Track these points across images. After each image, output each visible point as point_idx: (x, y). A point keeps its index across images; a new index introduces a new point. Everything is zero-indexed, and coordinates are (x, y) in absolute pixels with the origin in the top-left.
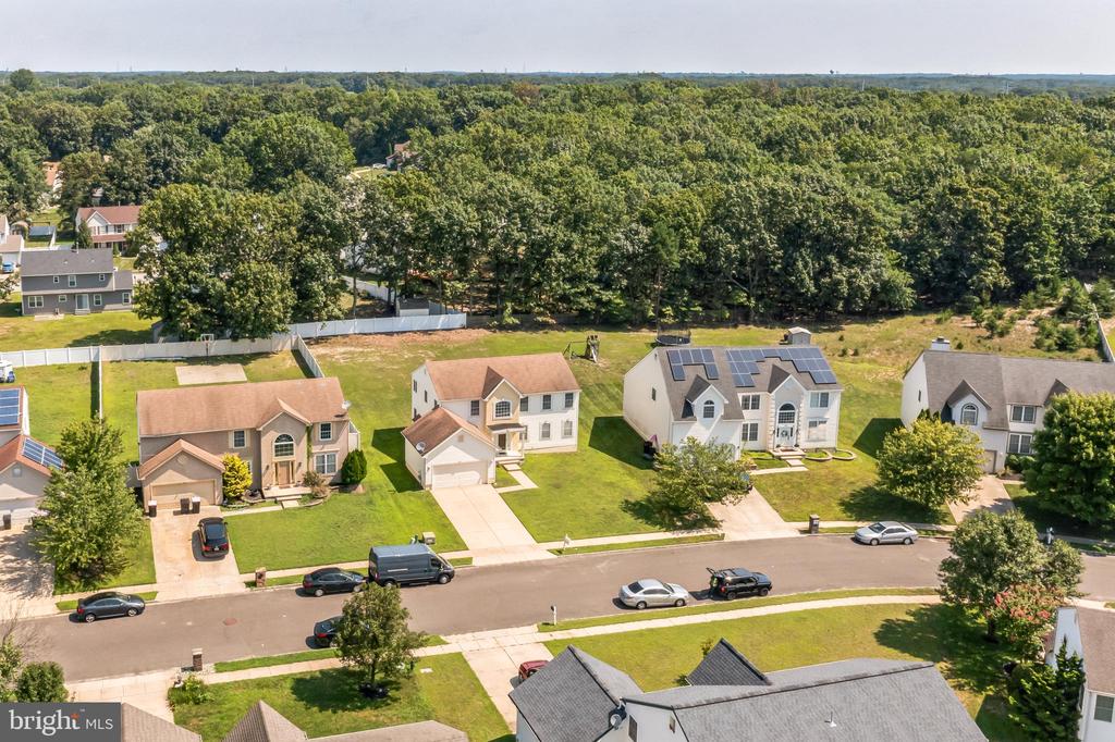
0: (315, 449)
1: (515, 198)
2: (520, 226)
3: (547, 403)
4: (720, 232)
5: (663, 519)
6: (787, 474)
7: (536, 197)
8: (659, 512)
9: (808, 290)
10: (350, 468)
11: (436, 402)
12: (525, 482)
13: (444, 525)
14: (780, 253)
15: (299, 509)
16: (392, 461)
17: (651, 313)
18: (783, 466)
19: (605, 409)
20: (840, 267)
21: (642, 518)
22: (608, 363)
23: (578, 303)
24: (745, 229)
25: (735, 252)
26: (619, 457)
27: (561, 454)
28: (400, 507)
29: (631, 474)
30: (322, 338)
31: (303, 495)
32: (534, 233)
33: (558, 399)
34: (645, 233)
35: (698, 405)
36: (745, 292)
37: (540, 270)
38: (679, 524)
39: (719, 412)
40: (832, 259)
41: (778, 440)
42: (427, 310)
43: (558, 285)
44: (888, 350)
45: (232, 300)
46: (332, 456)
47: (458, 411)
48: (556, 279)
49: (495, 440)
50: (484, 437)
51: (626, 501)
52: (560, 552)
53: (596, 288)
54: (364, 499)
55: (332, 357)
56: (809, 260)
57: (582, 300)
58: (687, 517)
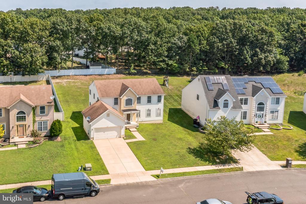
0: (37, 119)
1: (135, 24)
2: (137, 34)
3: (149, 100)
4: (215, 38)
5: (209, 158)
6: (263, 135)
7: (143, 24)
8: (207, 154)
9: (249, 62)
10: (53, 128)
11: (98, 98)
12: (139, 137)
13: (98, 159)
14: (238, 47)
15: (26, 149)
16: (77, 125)
17: (188, 70)
18: (260, 132)
19: (173, 105)
20: (261, 53)
21: (199, 157)
22: (172, 87)
23: (160, 65)
24: (224, 37)
25: (220, 46)
26: (182, 125)
27: (155, 124)
28: (77, 149)
29: (189, 134)
30: (59, 76)
31: (29, 141)
32: (143, 37)
33: (154, 98)
34: (185, 38)
35: (221, 102)
36: (224, 62)
37: (145, 52)
38: (218, 161)
39: (231, 105)
40: (258, 50)
41: (256, 120)
42: (101, 67)
43: (152, 57)
44: (284, 85)
45: (21, 59)
46: (45, 122)
47: (108, 103)
48: (151, 55)
49: (125, 116)
50: (120, 115)
51: (189, 148)
52: (158, 176)
53: (166, 59)
54: (60, 144)
55: (61, 83)
56: (249, 50)
57: (161, 64)
58: (221, 157)
